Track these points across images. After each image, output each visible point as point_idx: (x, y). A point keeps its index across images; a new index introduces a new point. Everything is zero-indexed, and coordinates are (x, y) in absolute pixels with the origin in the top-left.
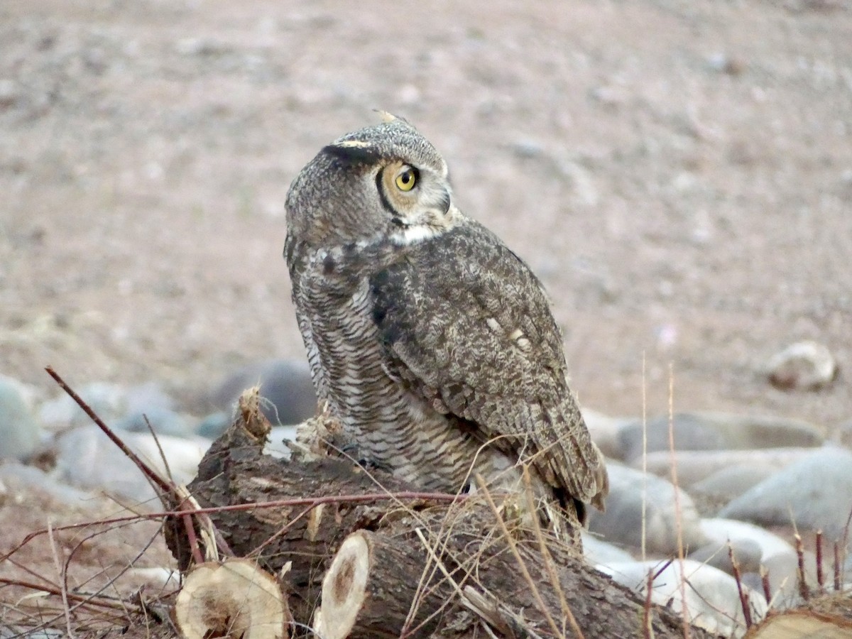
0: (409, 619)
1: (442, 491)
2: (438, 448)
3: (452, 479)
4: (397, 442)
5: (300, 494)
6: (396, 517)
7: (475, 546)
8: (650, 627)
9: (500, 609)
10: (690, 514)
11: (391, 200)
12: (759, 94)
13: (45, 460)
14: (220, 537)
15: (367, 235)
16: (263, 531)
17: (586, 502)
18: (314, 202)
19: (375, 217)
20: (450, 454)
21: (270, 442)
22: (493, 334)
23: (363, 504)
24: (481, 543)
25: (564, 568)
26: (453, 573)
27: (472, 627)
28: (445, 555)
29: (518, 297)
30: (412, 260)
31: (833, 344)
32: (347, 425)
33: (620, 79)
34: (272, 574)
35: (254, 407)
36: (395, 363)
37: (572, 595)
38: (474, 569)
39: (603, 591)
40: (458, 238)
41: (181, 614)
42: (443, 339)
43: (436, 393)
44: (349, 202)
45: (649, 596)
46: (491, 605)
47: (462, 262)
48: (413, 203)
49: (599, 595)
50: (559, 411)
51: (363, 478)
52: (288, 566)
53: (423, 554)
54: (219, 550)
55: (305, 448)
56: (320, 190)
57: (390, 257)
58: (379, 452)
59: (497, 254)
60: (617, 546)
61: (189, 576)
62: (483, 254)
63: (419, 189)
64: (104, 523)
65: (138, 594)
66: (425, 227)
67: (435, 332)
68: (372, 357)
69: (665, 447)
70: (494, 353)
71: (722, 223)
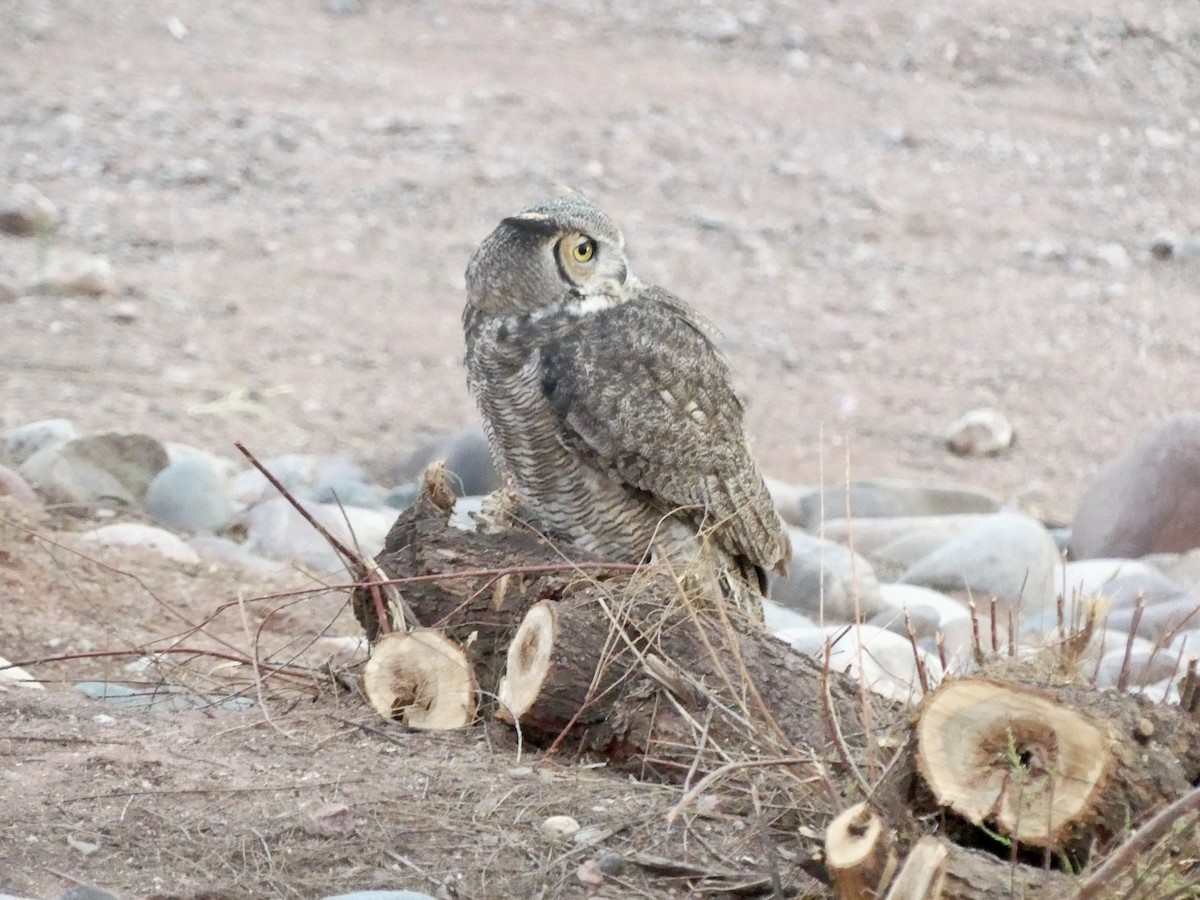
0: (594, 685)
1: (624, 561)
2: (616, 518)
3: (632, 549)
4: (574, 513)
5: (486, 566)
6: (580, 587)
7: (657, 615)
8: (828, 693)
9: (682, 677)
10: (871, 580)
11: (568, 271)
12: (937, 166)
13: (238, 531)
14: (408, 608)
15: (543, 306)
16: (450, 602)
17: (768, 568)
18: (494, 273)
19: (552, 288)
20: (628, 524)
21: (455, 514)
22: (667, 405)
23: (547, 575)
24: (662, 612)
25: (743, 636)
26: (635, 641)
27: (654, 694)
28: (628, 625)
29: (692, 370)
30: (585, 333)
31: (1010, 410)
32: (524, 495)
33: (800, 152)
34: (458, 644)
35: (439, 480)
36: (570, 434)
37: (752, 662)
38: (656, 638)
39: (783, 659)
40: (632, 310)
41: (370, 684)
42: (615, 410)
43: (610, 463)
44: (527, 273)
45: (827, 663)
46: (673, 672)
47: (634, 335)
48: (591, 274)
49: (779, 662)
50: (737, 481)
51: (547, 548)
52: (474, 635)
53: (606, 623)
54: (406, 621)
55: (490, 520)
56: (499, 261)
57: (564, 329)
58: (558, 522)
59: (671, 327)
60: (798, 612)
61: (378, 646)
62: (655, 325)
63: (597, 259)
64: (294, 594)
65: (327, 665)
66: (602, 297)
67: (607, 403)
68: (542, 429)
69: (841, 515)
70: (667, 425)
71: (901, 293)
